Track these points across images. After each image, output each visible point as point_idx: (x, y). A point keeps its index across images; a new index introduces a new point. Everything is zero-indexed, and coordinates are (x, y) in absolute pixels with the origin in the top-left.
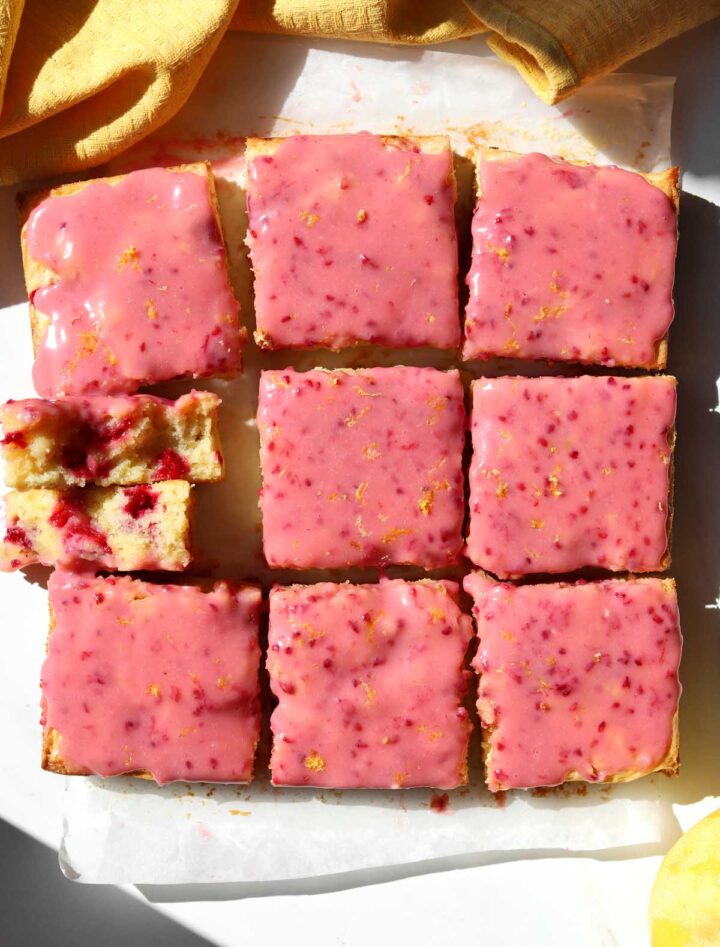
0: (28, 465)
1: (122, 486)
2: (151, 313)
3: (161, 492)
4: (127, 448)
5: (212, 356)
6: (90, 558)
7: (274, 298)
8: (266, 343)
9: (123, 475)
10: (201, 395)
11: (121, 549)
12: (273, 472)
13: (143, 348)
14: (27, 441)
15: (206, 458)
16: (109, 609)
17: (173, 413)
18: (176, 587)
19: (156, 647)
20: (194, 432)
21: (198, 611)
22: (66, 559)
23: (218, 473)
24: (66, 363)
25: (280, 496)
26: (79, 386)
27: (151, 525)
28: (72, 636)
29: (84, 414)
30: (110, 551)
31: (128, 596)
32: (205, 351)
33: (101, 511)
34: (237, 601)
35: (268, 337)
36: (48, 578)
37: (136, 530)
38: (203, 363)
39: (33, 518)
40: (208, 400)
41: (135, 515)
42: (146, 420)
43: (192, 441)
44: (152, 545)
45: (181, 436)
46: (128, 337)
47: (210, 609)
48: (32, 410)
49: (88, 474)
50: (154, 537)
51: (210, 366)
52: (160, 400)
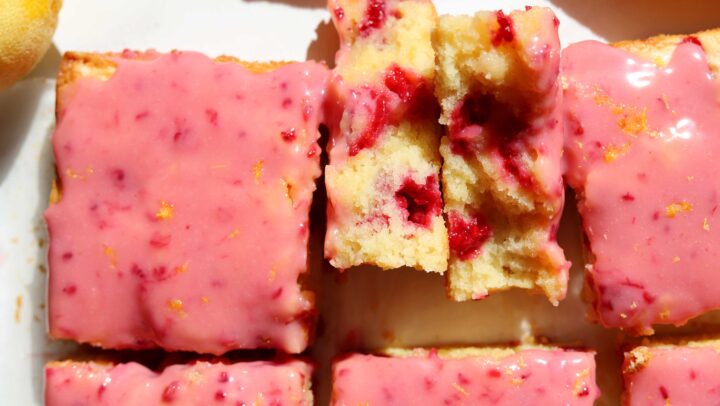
0: (468, 48)
1: (441, 171)
2: (673, 209)
3: (431, 230)
4: (492, 180)
5: (616, 293)
6: (343, 124)
7: (693, 376)
8: (633, 365)
9: (456, 174)
10: (564, 277)
11: (355, 170)
12: (460, 375)
13: (628, 198)
14: (501, 47)
15: (480, 283)
16: (275, 149)
17: (540, 240)
18: (305, 241)
19: (224, 215)
20: (514, 265)
21: (273, 273)
22: (342, 90)
23: (459, 298)
24: (607, 92)
25: (429, 384)
26: (575, 109)
27: (387, 218)
28: (239, 97)
29: (539, 122)
30: (352, 153)
31: (293, 174)
32: (623, 284)
33: (406, 142)
34: (287, 323)
35: (640, 368)
36: (318, 61)
37: (381, 197)
38: (607, 281)
39: (399, 39)
40: (557, 287)
41: (400, 195)
42: (530, 207)
43: (502, 264)
44: (359, 218)
45: (509, 249)
46: (642, 177)
47: (276, 288)
48: (545, 56)
49: (457, 128)
50: (369, 221)
51: (602, 289)
52: (556, 222)
